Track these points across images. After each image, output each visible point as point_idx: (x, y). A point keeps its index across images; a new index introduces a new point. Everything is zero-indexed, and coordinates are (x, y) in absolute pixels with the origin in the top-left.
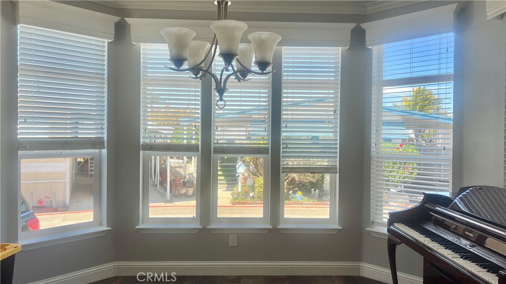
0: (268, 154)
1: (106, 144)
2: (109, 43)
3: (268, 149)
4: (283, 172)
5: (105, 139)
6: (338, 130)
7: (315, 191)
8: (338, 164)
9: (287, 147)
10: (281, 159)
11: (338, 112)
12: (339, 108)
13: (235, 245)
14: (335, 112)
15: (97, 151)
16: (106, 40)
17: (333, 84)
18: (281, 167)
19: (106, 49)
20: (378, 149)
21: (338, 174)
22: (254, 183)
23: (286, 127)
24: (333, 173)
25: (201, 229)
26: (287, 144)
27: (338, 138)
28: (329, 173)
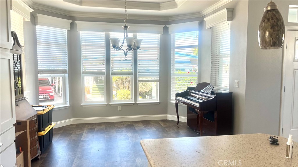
0: (133, 75)
1: (68, 72)
2: (67, 31)
3: (133, 73)
4: (138, 82)
5: (67, 70)
6: (159, 65)
7: (148, 96)
8: (159, 78)
9: (140, 72)
10: (138, 77)
11: (159, 59)
12: (159, 57)
13: (120, 110)
14: (158, 59)
15: (63, 74)
16: (66, 30)
17: (157, 48)
18: (138, 80)
19: (66, 33)
20: (173, 72)
21: (159, 82)
22: (117, 93)
23: (139, 64)
24: (157, 82)
25: (107, 105)
26: (140, 71)
27: (159, 69)
28: (156, 82)
